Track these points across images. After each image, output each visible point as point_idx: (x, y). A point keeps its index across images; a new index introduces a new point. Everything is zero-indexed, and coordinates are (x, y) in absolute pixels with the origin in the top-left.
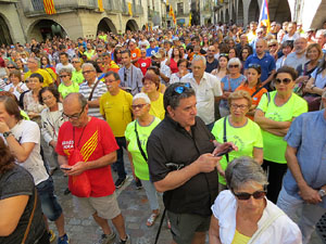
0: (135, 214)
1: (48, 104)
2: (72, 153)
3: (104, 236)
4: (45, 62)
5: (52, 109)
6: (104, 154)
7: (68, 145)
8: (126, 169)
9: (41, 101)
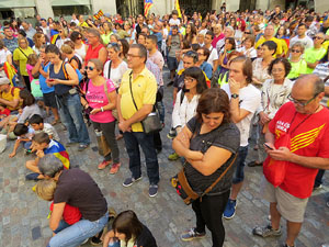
0: (312, 229)
1: (275, 76)
2: (283, 136)
3: (269, 227)
4: (282, 32)
5: (277, 82)
6: (317, 156)
7: (283, 127)
8: (324, 178)
9: (270, 70)
